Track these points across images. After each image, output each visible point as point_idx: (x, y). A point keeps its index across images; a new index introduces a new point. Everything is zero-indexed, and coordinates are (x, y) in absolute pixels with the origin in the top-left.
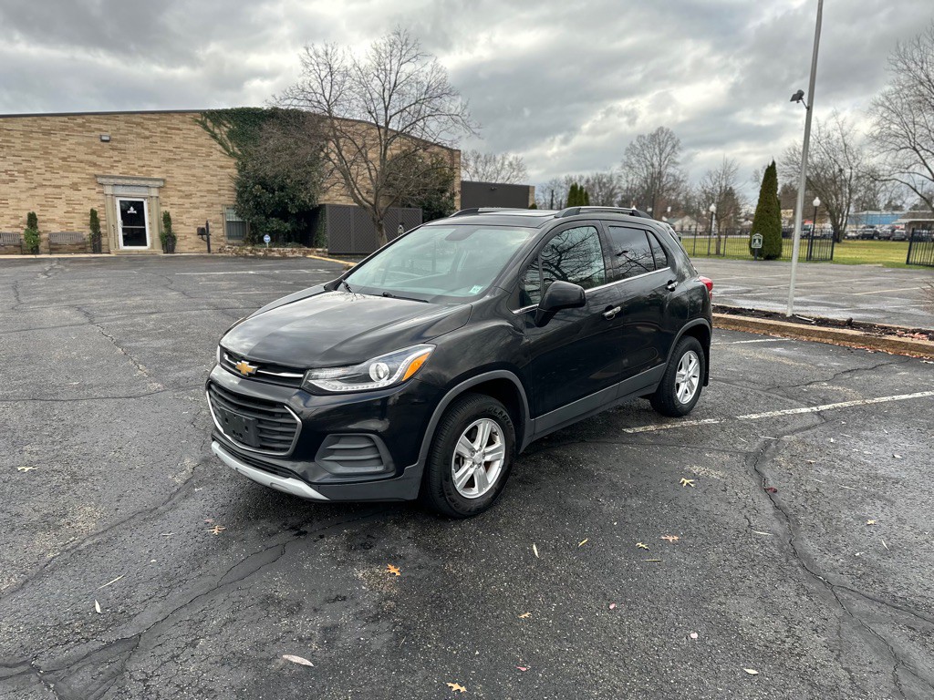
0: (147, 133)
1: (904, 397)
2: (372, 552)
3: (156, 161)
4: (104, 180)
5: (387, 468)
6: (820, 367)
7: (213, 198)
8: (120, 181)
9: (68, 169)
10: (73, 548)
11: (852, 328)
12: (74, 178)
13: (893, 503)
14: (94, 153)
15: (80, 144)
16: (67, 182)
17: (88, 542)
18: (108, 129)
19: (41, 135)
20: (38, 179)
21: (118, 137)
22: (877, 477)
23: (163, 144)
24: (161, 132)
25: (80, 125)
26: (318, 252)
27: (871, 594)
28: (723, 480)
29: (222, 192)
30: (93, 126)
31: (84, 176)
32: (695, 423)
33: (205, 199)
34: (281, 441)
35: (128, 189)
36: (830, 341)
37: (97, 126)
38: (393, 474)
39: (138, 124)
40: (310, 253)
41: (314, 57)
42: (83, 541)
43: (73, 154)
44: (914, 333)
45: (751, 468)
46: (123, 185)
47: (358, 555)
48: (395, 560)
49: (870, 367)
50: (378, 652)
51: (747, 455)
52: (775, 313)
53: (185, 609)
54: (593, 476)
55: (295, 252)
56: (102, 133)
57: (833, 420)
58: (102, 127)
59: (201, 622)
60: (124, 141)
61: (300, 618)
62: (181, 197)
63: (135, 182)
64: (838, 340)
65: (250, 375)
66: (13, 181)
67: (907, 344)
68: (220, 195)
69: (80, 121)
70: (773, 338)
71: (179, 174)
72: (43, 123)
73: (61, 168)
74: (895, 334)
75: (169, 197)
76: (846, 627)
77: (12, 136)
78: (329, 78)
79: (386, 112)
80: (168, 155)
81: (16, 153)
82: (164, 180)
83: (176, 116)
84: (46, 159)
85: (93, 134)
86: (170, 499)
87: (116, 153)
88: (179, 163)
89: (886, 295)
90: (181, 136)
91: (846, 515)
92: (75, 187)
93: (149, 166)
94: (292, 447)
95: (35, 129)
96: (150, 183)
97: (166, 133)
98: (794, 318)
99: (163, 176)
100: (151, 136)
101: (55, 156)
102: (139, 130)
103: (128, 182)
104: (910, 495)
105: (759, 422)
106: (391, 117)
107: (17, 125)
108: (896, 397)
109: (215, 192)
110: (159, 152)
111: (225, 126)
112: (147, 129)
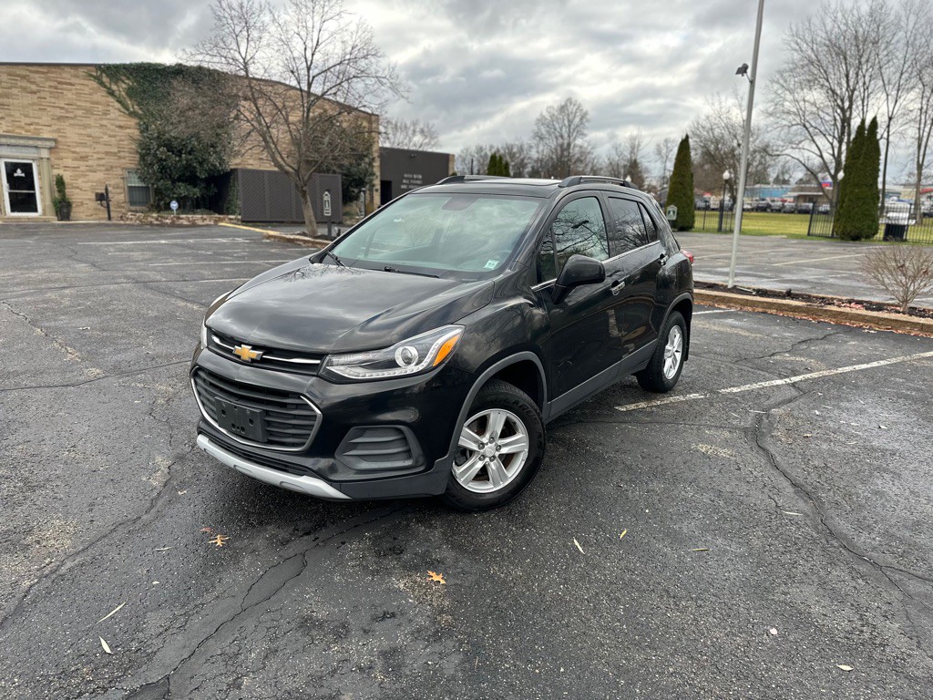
0: (34, 87)
1: (864, 366)
2: (405, 557)
3: (45, 119)
5: (417, 462)
6: (775, 338)
7: (111, 160)
8: (4, 141)
10: (52, 572)
11: (792, 298)
13: (899, 476)
17: (69, 564)
22: (874, 449)
23: (53, 100)
24: (50, 87)
26: (231, 219)
27: (920, 573)
28: (733, 458)
29: (122, 154)
32: (682, 398)
33: (103, 162)
34: (293, 435)
35: (14, 149)
36: (774, 311)
38: (422, 469)
39: (23, 77)
40: (221, 220)
41: (228, 10)
42: (63, 563)
44: (850, 303)
45: (754, 444)
46: (8, 145)
47: (391, 562)
48: (435, 565)
49: (820, 337)
50: (454, 678)
51: (745, 430)
52: (715, 284)
53: (211, 641)
54: (604, 460)
55: (205, 219)
57: (810, 392)
59: (237, 655)
60: (7, 96)
61: (351, 643)
62: (75, 159)
63: (22, 142)
64: (782, 311)
65: (253, 361)
67: (848, 314)
68: (120, 158)
70: (720, 309)
71: (72, 134)
74: (833, 304)
75: (62, 159)
76: (913, 611)
78: (245, 33)
79: (308, 72)
80: (58, 112)
82: (55, 140)
83: (67, 69)
86: (152, 507)
88: (72, 122)
89: (802, 265)
90: (74, 92)
91: (860, 489)
93: (38, 124)
94: (308, 442)
96: (39, 143)
97: (56, 88)
98: (735, 289)
99: (54, 136)
100: (39, 91)
102: (25, 84)
103: (13, 141)
104: (911, 467)
105: (742, 395)
106: (314, 77)
108: (857, 367)
109: (114, 154)
110: (49, 109)
111: (123, 82)
112: (34, 83)
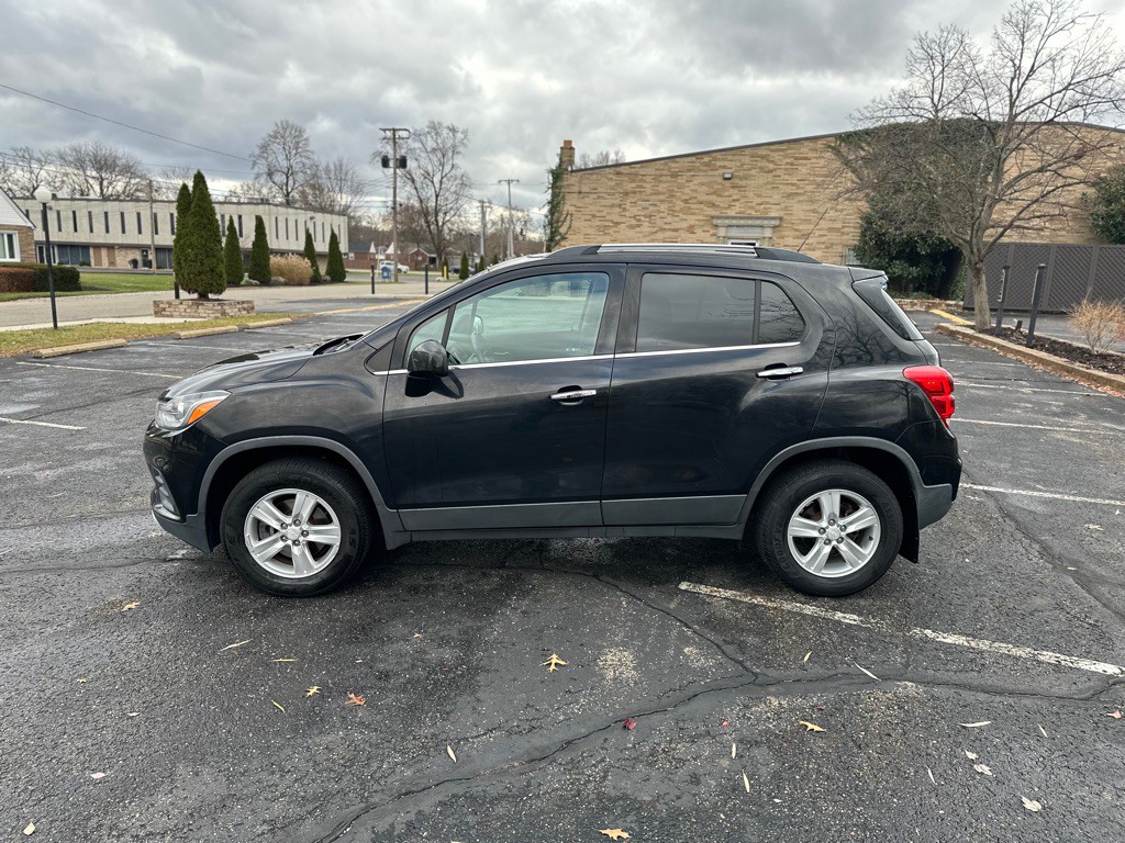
0: (771, 166)
3: (776, 197)
4: (719, 222)
7: (834, 237)
8: (734, 222)
9: (688, 211)
12: (692, 220)
14: (714, 193)
15: (702, 184)
16: (685, 225)
18: (732, 166)
19: (669, 178)
20: (660, 223)
21: (741, 174)
23: (787, 177)
24: (787, 163)
25: (705, 164)
26: (948, 305)
29: (846, 230)
30: (718, 164)
31: (701, 217)
33: (824, 239)
35: (742, 230)
37: (722, 164)
39: (763, 157)
40: (935, 306)
43: (694, 195)
46: (737, 226)
55: (916, 304)
56: (726, 171)
58: (726, 163)
60: (745, 178)
62: (798, 237)
63: (750, 222)
66: (639, 226)
68: (843, 234)
69: (706, 159)
71: (799, 210)
72: (673, 165)
73: (681, 210)
75: (783, 238)
77: (645, 181)
80: (790, 189)
81: (646, 198)
82: (781, 219)
83: (806, 143)
84: (670, 202)
85: (716, 173)
87: (736, 191)
88: (801, 198)
90: (809, 166)
92: (691, 230)
93: (768, 203)
95: (665, 173)
96: (766, 222)
97: (792, 164)
99: (781, 214)
100: (775, 170)
101: (678, 199)
102: (764, 164)
103: (742, 222)
107: (650, 170)
109: (837, 230)
110: (781, 186)
111: (863, 149)
112: (773, 162)
